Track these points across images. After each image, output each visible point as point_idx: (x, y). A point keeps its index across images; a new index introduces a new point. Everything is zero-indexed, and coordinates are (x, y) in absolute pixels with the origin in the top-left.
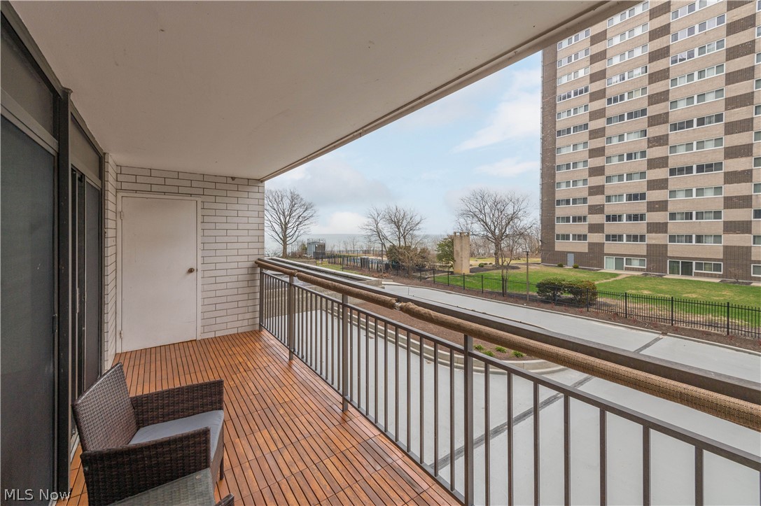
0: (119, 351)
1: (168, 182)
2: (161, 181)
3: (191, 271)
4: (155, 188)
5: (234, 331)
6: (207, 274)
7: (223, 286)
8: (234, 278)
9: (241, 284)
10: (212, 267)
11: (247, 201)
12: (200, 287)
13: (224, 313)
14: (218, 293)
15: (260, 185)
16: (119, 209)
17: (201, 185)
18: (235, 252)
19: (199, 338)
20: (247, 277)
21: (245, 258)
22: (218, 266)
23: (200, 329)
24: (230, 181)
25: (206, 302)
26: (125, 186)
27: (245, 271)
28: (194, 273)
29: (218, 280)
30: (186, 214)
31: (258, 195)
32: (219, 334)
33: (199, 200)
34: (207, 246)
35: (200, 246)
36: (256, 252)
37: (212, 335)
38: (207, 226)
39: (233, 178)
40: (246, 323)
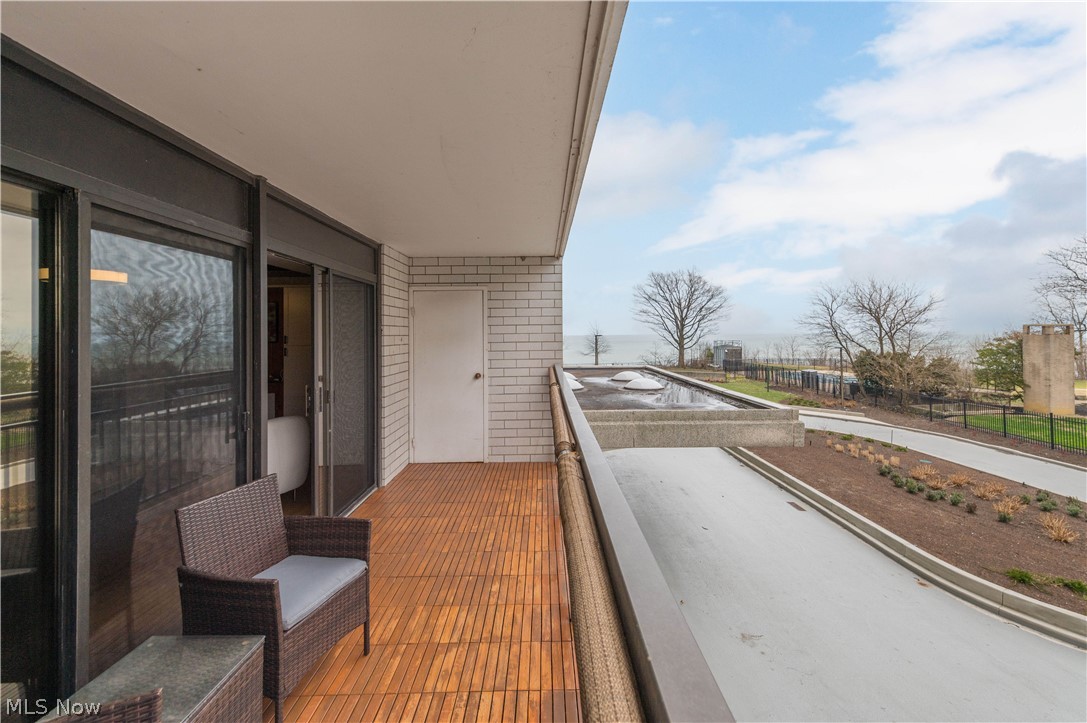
0: (412, 461)
1: (455, 270)
2: (447, 270)
3: (477, 376)
4: (443, 279)
5: (526, 459)
6: (496, 381)
7: (512, 398)
8: (525, 389)
9: (534, 398)
10: (500, 372)
11: (540, 286)
12: (487, 397)
13: (513, 433)
14: (508, 407)
15: (556, 263)
16: (411, 306)
17: (487, 270)
18: (525, 355)
19: (486, 461)
20: (542, 389)
21: (537, 363)
22: (508, 372)
23: (487, 450)
24: (519, 261)
25: (494, 417)
26: (417, 279)
27: (537, 381)
28: (481, 380)
29: (508, 390)
30: (472, 307)
31: (554, 278)
32: (508, 459)
33: (485, 289)
34: (494, 347)
35: (487, 346)
36: (551, 355)
37: (500, 460)
38: (495, 321)
39: (523, 258)
40: (539, 450)
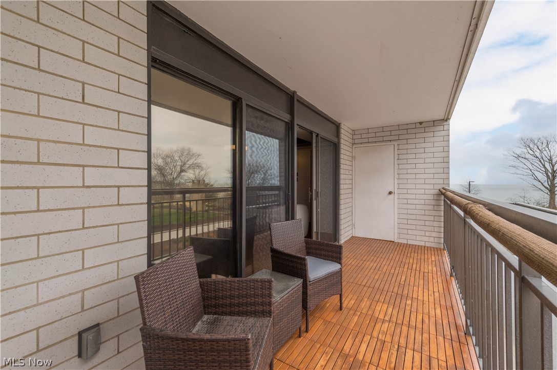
0: (354, 235)
1: (378, 135)
2: (373, 135)
3: (390, 193)
4: (370, 140)
5: (422, 244)
6: (402, 196)
7: (413, 207)
8: (422, 202)
9: (427, 207)
10: (405, 191)
11: (432, 139)
12: (396, 205)
13: (414, 227)
14: (409, 212)
15: (445, 123)
16: (354, 155)
17: (397, 132)
18: (422, 181)
19: (396, 241)
20: (433, 202)
21: (432, 187)
22: (409, 191)
23: (396, 235)
24: (418, 125)
25: (401, 216)
26: (356, 141)
27: (431, 197)
28: (392, 195)
29: (409, 201)
30: (388, 154)
31: (443, 133)
32: (410, 242)
33: (396, 143)
34: (401, 176)
35: (396, 176)
36: (441, 181)
37: (405, 242)
38: (401, 162)
39: (421, 123)
40: (432, 240)
